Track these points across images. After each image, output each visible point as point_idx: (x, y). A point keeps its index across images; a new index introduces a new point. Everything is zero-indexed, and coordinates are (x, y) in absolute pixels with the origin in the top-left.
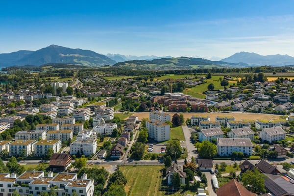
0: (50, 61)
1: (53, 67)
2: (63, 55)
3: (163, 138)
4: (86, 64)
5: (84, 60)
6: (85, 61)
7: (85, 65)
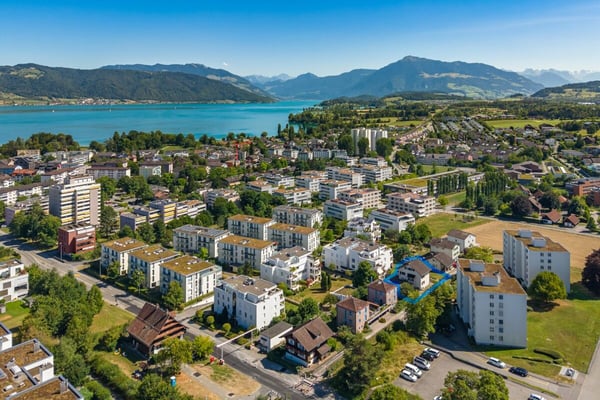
0: (403, 88)
1: (404, 98)
2: (427, 76)
3: (497, 333)
4: (473, 93)
5: (468, 85)
6: (471, 87)
7: (470, 94)
